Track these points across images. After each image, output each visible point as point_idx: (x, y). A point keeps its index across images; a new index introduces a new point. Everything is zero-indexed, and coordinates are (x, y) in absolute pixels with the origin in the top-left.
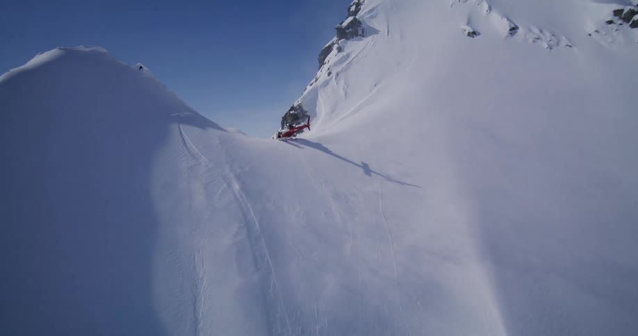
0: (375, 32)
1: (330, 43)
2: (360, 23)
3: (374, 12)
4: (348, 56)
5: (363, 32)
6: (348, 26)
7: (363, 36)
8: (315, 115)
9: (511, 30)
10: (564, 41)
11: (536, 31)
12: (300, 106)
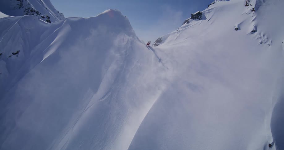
0: (205, 18)
1: (188, 19)
2: (201, 14)
3: (210, 11)
4: (189, 25)
5: (200, 18)
6: (196, 15)
7: (199, 20)
8: (163, 42)
9: (252, 31)
10: (269, 42)
11: (262, 35)
12: (161, 38)
